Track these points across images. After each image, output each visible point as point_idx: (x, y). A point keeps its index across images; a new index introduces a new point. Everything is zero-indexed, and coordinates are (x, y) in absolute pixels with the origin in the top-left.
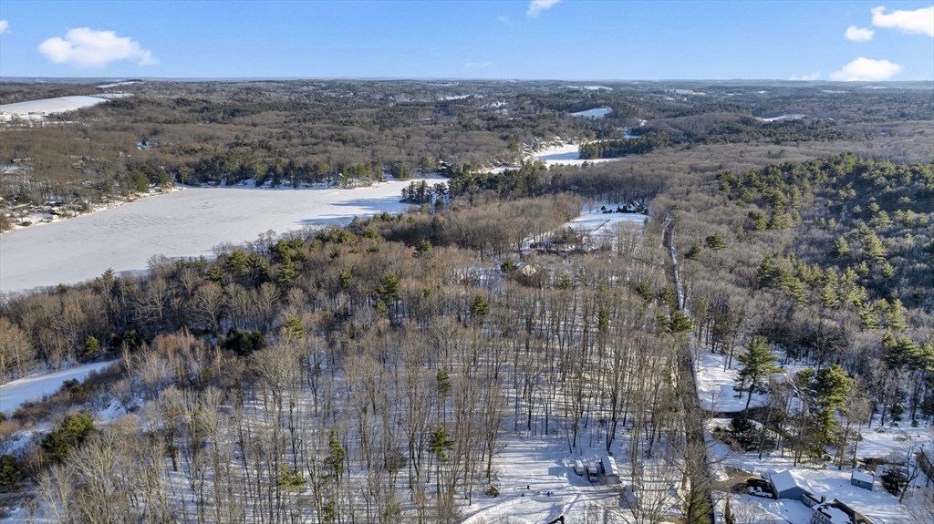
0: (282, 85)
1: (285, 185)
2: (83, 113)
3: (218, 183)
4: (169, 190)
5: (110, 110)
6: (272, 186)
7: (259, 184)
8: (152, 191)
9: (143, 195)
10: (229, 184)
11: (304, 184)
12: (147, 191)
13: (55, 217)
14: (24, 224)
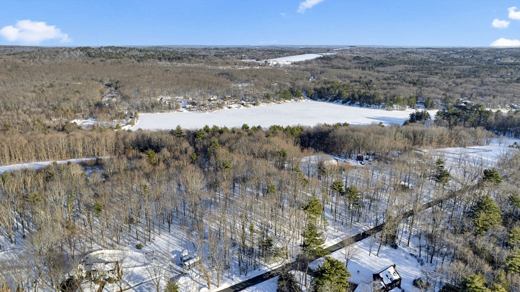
0: (432, 50)
1: (357, 104)
2: (307, 62)
3: (326, 100)
4: (301, 100)
5: (319, 61)
6: (350, 104)
7: (344, 103)
8: (292, 100)
9: (287, 101)
10: (331, 101)
11: (366, 105)
12: (290, 100)
13: (242, 106)
14: (229, 108)
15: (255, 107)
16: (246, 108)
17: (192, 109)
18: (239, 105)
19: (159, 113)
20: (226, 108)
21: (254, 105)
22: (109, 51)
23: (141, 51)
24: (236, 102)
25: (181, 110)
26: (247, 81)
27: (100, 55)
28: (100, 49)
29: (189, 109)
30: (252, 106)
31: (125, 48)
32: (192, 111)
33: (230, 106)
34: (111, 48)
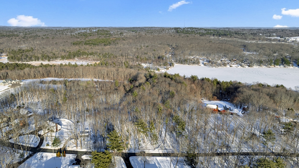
4: (289, 67)
12: (280, 66)
13: (240, 66)
14: (231, 66)
15: (249, 68)
16: (242, 67)
17: (206, 65)
18: (238, 65)
19: (187, 65)
20: (228, 66)
21: (249, 66)
22: (188, 30)
23: (206, 30)
24: (237, 64)
25: (200, 64)
26: (255, 51)
27: (183, 32)
28: (184, 28)
29: (205, 65)
30: (247, 67)
31: (197, 28)
32: (206, 66)
33: (232, 65)
34: (190, 28)
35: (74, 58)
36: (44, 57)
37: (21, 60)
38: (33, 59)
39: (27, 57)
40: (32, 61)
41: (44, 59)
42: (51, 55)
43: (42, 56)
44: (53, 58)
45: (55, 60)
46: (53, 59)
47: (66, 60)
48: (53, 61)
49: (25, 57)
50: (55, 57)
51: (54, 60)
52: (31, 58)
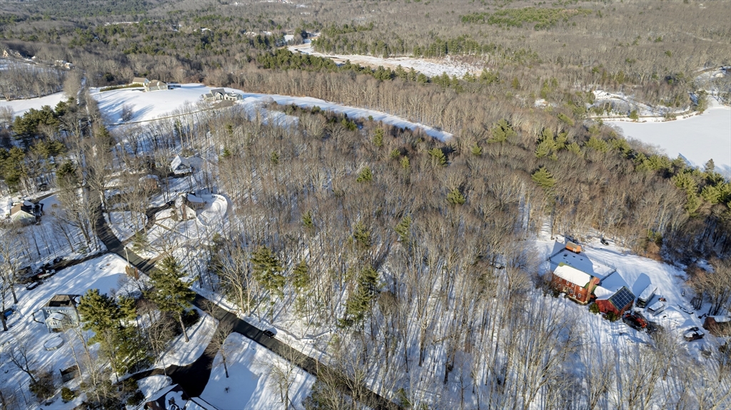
35: (443, 56)
36: (377, 47)
37: (332, 48)
38: (357, 48)
39: (346, 44)
40: (354, 53)
41: (376, 51)
42: (393, 43)
43: (373, 43)
44: (396, 50)
45: (400, 56)
46: (395, 53)
47: (423, 57)
48: (394, 57)
49: (342, 44)
50: (402, 49)
51: (397, 57)
52: (353, 46)
